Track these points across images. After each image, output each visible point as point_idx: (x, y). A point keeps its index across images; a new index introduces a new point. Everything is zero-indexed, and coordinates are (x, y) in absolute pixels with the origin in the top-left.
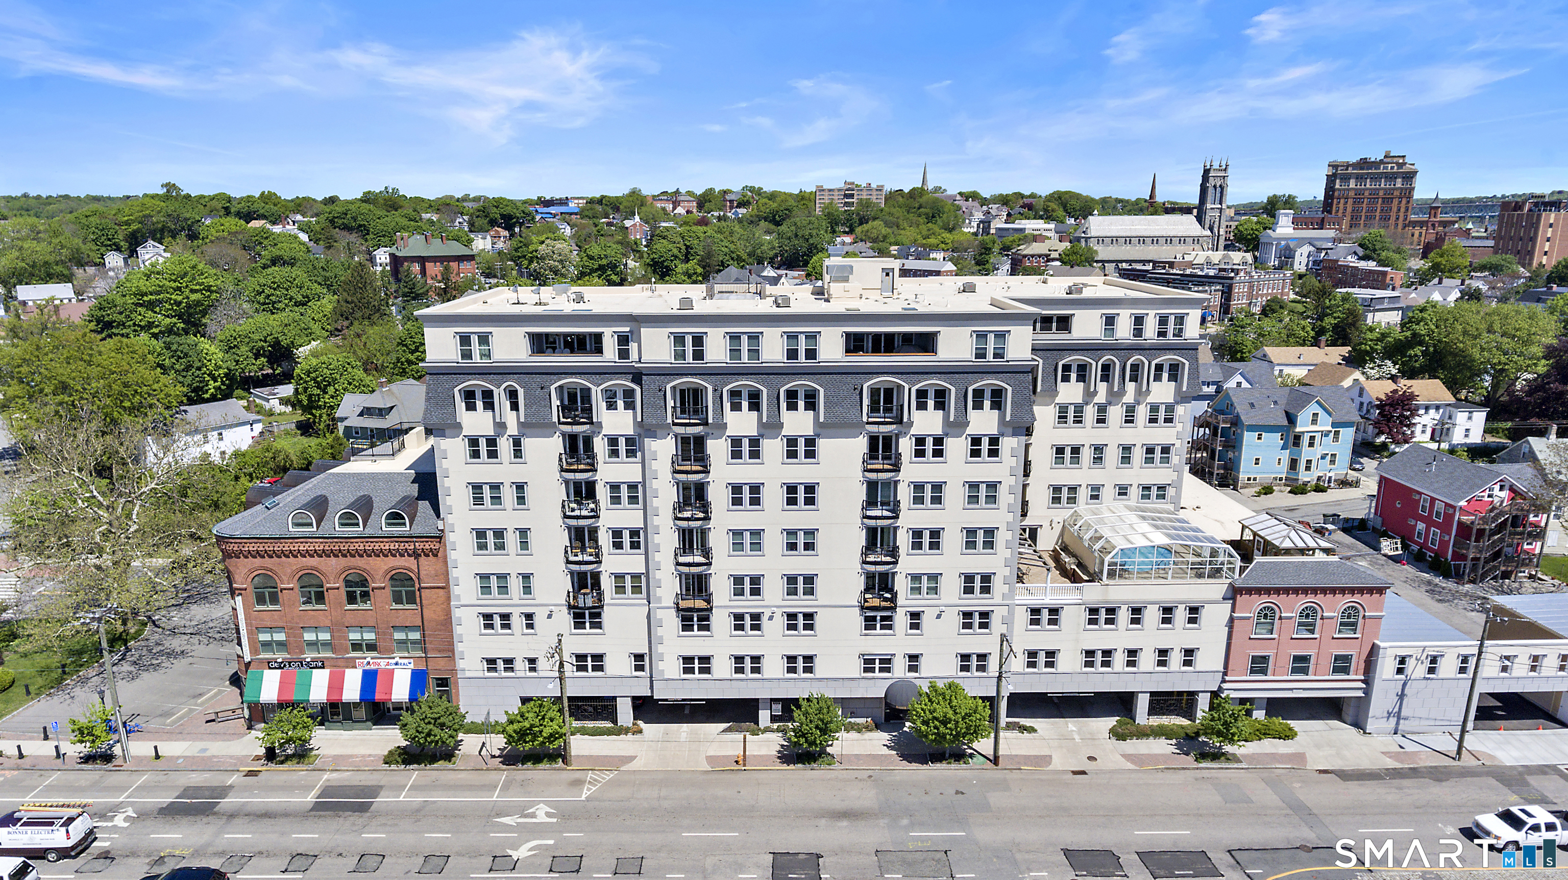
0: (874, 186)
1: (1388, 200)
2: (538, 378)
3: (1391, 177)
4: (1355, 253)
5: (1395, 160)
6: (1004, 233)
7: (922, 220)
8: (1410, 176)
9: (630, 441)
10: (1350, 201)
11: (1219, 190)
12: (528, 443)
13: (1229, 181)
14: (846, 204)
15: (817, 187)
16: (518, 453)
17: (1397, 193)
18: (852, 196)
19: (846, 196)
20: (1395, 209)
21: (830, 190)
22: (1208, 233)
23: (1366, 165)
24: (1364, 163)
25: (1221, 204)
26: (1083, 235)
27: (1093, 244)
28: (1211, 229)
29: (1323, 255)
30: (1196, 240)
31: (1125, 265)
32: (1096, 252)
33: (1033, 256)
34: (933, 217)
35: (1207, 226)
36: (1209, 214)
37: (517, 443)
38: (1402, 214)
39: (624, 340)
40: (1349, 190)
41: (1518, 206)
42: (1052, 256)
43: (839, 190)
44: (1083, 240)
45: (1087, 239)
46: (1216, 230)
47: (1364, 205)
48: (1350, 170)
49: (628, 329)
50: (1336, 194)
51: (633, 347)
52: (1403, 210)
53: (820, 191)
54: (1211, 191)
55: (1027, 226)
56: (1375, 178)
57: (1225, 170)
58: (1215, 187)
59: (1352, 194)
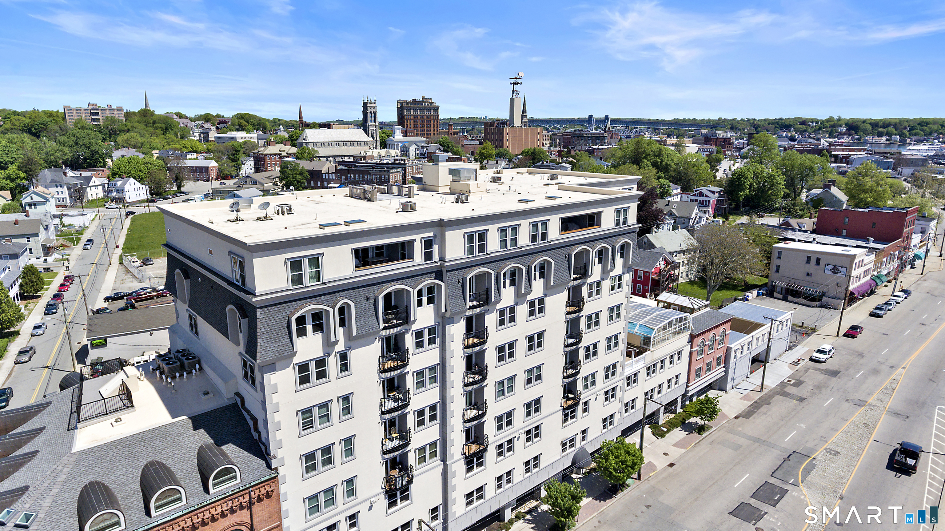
0: (114, 107)
1: (429, 121)
2: (363, 291)
3: (429, 109)
4: (440, 149)
5: (428, 100)
6: (222, 140)
7: (159, 131)
8: (436, 109)
9: (431, 331)
10: (412, 121)
11: (373, 114)
12: (354, 355)
13: (377, 109)
14: (93, 120)
15: (65, 107)
16: (345, 367)
17: (432, 118)
18: (97, 114)
19: (92, 114)
20: (432, 126)
21: (77, 110)
22: (371, 139)
23: (416, 103)
24: (415, 101)
25: (375, 122)
26: (304, 141)
27: (311, 146)
28: (372, 137)
29: (425, 150)
30: (366, 143)
31: (339, 159)
32: (317, 151)
33: (271, 155)
34: (166, 129)
35: (370, 135)
36: (370, 128)
37: (344, 357)
38: (436, 128)
39: (428, 244)
40: (411, 115)
41: (491, 124)
42: (283, 155)
43: (85, 110)
44: (304, 145)
45: (307, 143)
46: (375, 137)
47: (419, 124)
48: (409, 105)
49: (431, 234)
50: (405, 117)
51: (436, 249)
52: (436, 126)
53: (68, 110)
54: (369, 115)
55: (237, 136)
56: (422, 109)
57: (375, 103)
58: (371, 112)
59: (412, 117)
